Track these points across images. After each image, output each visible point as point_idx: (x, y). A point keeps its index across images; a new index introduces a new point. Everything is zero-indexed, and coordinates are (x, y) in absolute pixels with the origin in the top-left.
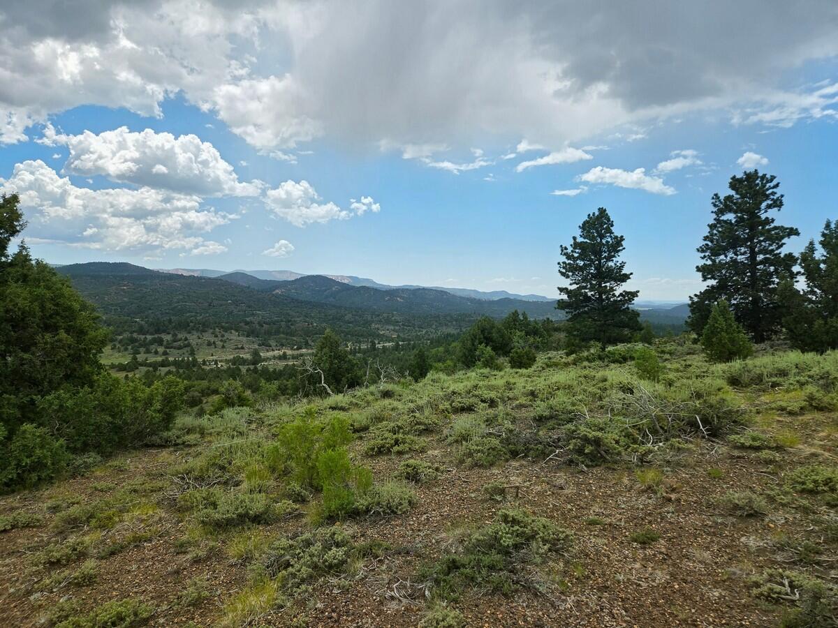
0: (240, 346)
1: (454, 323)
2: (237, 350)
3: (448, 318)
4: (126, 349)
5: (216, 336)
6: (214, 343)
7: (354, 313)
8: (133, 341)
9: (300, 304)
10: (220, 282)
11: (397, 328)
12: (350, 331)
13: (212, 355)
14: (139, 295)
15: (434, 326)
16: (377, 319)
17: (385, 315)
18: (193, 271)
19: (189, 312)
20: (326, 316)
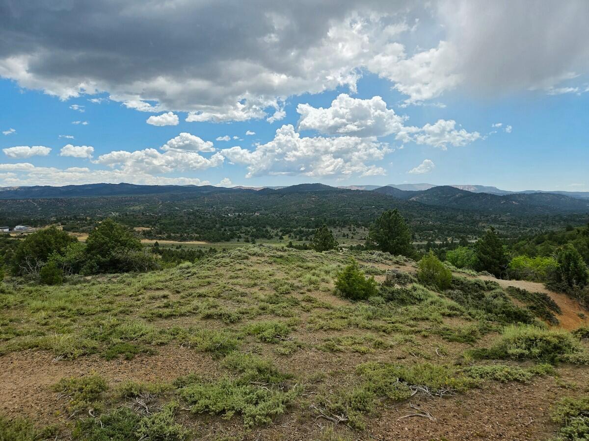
0: (363, 238)
1: (562, 222)
2: (361, 240)
3: (557, 218)
4: (296, 237)
5: (350, 230)
6: (347, 235)
7: (465, 214)
8: (301, 232)
9: (426, 208)
10: (372, 193)
11: (502, 226)
12: (454, 229)
13: (344, 243)
14: (320, 203)
15: (540, 226)
16: (485, 219)
17: (493, 216)
18: (361, 186)
19: (347, 214)
20: (442, 216)
